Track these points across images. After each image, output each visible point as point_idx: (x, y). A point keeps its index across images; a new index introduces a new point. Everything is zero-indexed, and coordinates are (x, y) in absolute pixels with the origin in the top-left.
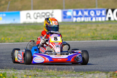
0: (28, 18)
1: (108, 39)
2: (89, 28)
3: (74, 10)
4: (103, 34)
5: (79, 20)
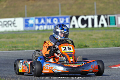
3: (36, 18)
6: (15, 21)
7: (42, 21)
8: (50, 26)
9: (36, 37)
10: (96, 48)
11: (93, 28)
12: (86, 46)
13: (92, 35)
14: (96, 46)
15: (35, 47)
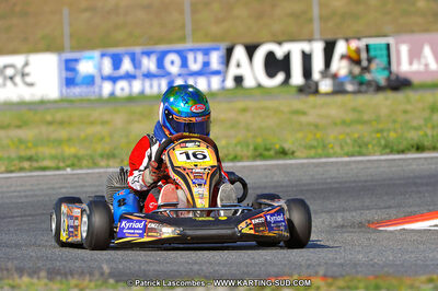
1: (235, 159)
3: (103, 55)
4: (217, 139)
5: (122, 89)
6: (26, 64)
7: (127, 65)
8: (155, 82)
9: (104, 123)
10: (320, 157)
12: (283, 153)
13: (304, 113)
14: (320, 151)
15: (102, 156)
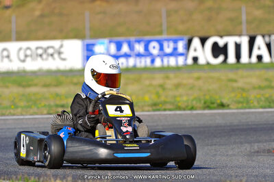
0: (6, 60)
1: (192, 109)
2: (147, 82)
3: (110, 42)
4: (181, 96)
5: (122, 64)
6: (62, 46)
7: (125, 49)
8: (143, 60)
10: (245, 108)
11: (238, 65)
12: (222, 106)
13: (236, 81)
14: (245, 105)
